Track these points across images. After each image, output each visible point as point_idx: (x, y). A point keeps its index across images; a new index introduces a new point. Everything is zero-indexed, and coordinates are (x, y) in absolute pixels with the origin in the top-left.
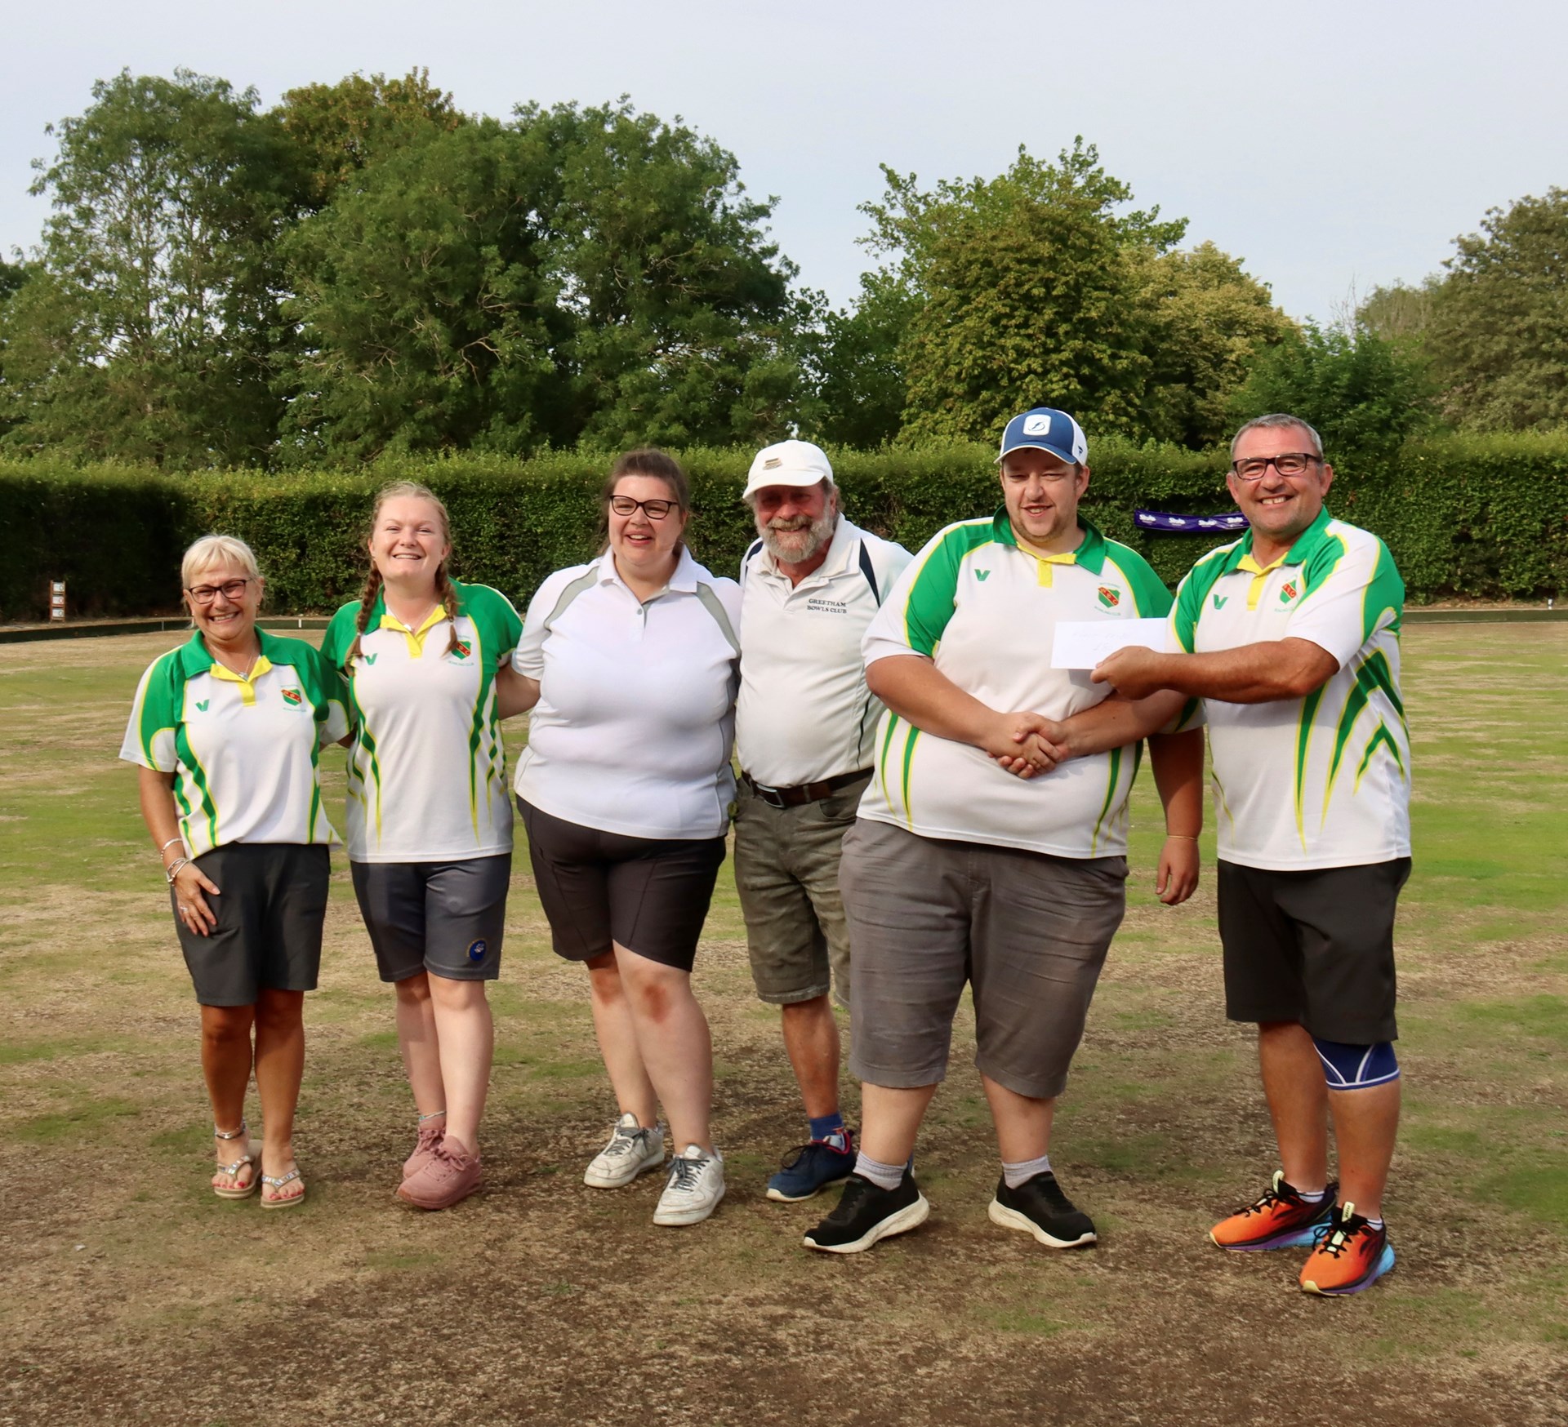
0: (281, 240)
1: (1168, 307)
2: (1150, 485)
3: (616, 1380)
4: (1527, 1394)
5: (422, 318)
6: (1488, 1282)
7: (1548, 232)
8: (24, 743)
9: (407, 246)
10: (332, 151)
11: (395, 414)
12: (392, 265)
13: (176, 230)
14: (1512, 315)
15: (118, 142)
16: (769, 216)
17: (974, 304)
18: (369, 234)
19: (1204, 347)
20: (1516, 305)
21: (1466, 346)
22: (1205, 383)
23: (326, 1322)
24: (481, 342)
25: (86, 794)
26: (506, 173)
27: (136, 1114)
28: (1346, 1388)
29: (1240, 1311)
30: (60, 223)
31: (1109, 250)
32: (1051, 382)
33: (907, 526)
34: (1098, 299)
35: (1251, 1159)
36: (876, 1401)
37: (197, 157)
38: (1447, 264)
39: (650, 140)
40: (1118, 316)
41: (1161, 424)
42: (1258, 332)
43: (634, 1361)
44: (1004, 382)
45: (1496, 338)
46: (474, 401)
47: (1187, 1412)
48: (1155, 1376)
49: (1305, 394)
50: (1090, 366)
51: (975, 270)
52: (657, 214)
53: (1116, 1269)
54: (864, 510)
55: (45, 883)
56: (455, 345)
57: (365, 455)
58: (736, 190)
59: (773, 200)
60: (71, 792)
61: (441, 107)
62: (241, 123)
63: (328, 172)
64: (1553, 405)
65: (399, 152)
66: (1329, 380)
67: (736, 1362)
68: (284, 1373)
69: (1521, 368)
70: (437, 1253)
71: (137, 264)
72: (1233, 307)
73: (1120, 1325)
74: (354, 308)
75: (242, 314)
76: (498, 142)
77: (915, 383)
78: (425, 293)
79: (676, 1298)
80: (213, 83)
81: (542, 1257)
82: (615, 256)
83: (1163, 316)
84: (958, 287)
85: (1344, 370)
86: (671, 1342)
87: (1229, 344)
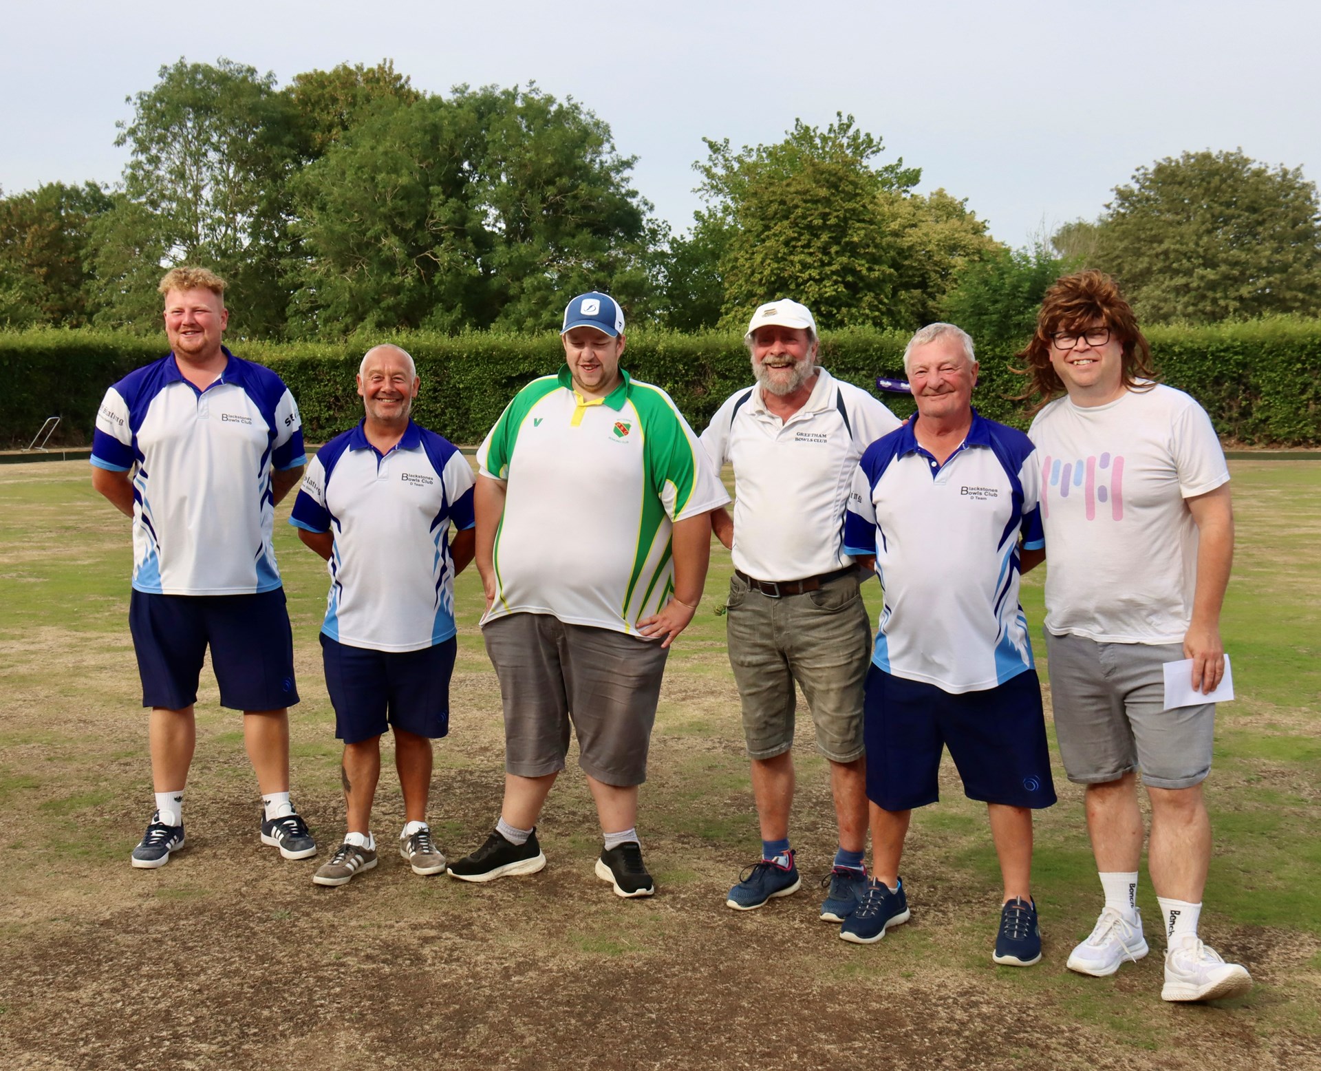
0: (289, 181)
1: (910, 236)
2: (888, 360)
3: (296, 981)
4: (938, 1006)
5: (386, 236)
6: (942, 924)
7: (1180, 184)
8: (67, 528)
9: (376, 186)
10: (327, 118)
11: (367, 303)
12: (366, 199)
13: (217, 172)
14: (1151, 242)
15: (177, 109)
16: (632, 168)
17: (773, 231)
18: (350, 175)
19: (936, 264)
20: (1155, 236)
21: (1119, 264)
22: (935, 289)
23: (109, 936)
24: (427, 254)
25: (97, 564)
26: (447, 135)
27: (37, 787)
28: (811, 997)
29: (758, 941)
30: (137, 166)
31: (868, 194)
32: (825, 287)
33: (717, 387)
34: (859, 229)
35: (807, 833)
36: (474, 999)
37: (232, 122)
38: (1108, 206)
39: (549, 112)
40: (873, 239)
41: (903, 318)
42: (973, 253)
43: (315, 967)
44: (793, 286)
45: (1141, 259)
46: (423, 295)
47: (691, 1012)
48: (678, 985)
49: (999, 298)
50: (853, 276)
51: (774, 207)
52: (553, 165)
53: (682, 909)
54: (687, 375)
55: (41, 625)
56: (410, 256)
57: (346, 331)
58: (609, 150)
59: (635, 158)
60: (86, 563)
61: (402, 87)
62: (264, 97)
63: (324, 133)
64: (1180, 307)
65: (373, 118)
66: (1015, 287)
67: (387, 969)
68: (64, 972)
69: (1157, 280)
70: (208, 889)
71: (190, 196)
72: (956, 236)
73: (668, 949)
74: (339, 228)
75: (263, 232)
76: (442, 112)
77: (731, 286)
78: (388, 218)
79: (362, 923)
80: (244, 69)
81: (280, 892)
82: (522, 194)
83: (906, 242)
84: (762, 219)
85: (1026, 280)
86: (346, 954)
87: (953, 262)
